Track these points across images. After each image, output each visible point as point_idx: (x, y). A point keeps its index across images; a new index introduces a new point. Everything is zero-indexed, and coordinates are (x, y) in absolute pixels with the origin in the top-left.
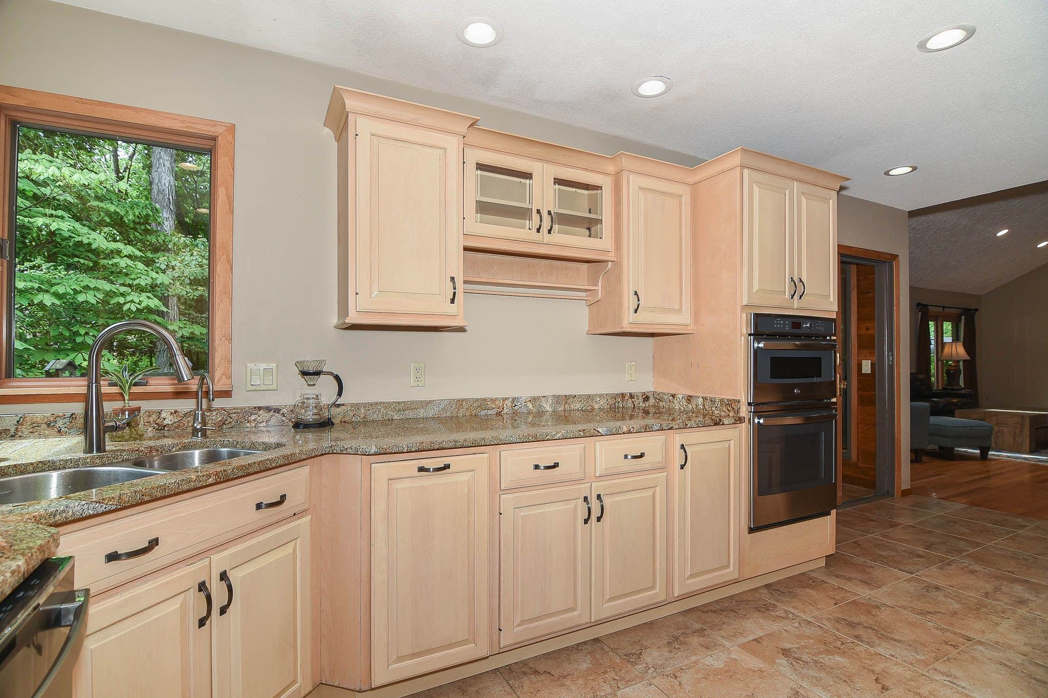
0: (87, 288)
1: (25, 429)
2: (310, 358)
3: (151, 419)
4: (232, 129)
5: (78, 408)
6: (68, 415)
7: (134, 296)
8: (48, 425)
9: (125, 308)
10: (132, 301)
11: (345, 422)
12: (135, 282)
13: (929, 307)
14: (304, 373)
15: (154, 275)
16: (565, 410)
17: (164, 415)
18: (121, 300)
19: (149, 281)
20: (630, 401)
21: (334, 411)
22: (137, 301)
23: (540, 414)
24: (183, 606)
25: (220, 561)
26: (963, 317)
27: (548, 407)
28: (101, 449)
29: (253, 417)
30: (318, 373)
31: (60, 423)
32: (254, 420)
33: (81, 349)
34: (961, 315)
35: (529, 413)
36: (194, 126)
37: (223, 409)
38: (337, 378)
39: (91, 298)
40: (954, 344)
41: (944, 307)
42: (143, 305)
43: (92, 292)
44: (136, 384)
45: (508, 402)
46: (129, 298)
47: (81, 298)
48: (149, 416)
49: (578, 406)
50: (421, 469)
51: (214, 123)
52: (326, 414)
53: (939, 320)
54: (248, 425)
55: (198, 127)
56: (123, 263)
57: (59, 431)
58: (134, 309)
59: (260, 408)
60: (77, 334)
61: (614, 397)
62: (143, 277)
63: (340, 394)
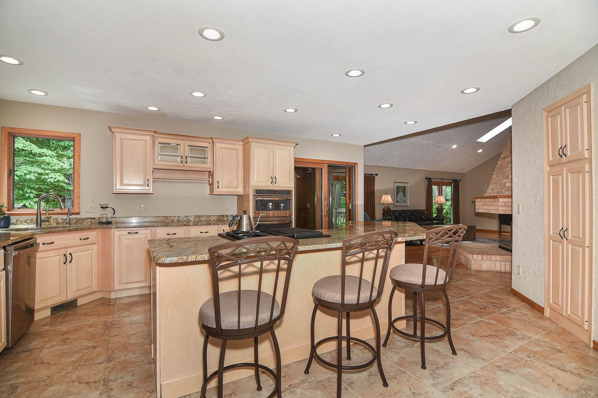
0: (30, 172)
1: (19, 223)
2: (104, 203)
3: (55, 221)
4: (80, 135)
5: (34, 217)
6: (31, 219)
7: (52, 175)
8: (25, 222)
9: (48, 181)
10: (52, 178)
11: (117, 223)
12: (53, 168)
13: (432, 179)
14: (102, 208)
15: (62, 164)
16: (199, 220)
17: (59, 219)
18: (47, 177)
19: (60, 167)
20: (226, 218)
21: (113, 219)
22: (54, 177)
23: (189, 221)
24: (60, 259)
25: (69, 251)
26: (453, 184)
27: (192, 219)
28: (41, 226)
29: (86, 221)
30: (106, 208)
31: (28, 221)
32: (87, 221)
33: (28, 199)
34: (452, 183)
35: (184, 221)
36: (67, 135)
37: (77, 218)
38: (113, 209)
39: (32, 177)
40: (439, 196)
41: (442, 179)
42: (57, 179)
43: (33, 174)
44: (50, 211)
45: (176, 218)
46: (50, 176)
47: (28, 177)
48: (54, 220)
49: (204, 219)
50: (129, 233)
51: (74, 134)
52: (109, 220)
53: (440, 185)
54: (85, 223)
55: (69, 135)
56: (47, 159)
57: (28, 224)
58: (52, 181)
59: (89, 218)
60: (26, 192)
61: (220, 216)
62: (57, 165)
63: (114, 214)
